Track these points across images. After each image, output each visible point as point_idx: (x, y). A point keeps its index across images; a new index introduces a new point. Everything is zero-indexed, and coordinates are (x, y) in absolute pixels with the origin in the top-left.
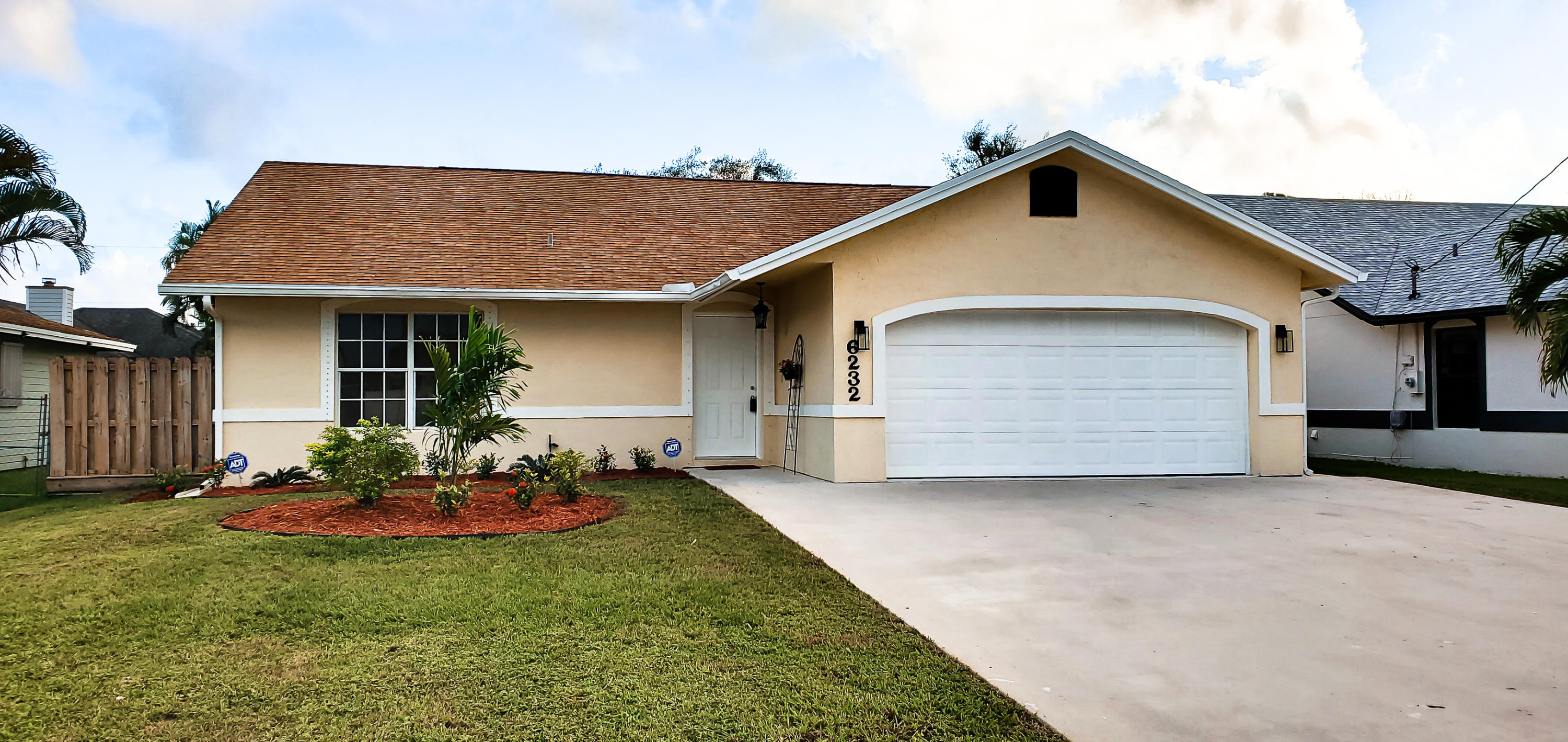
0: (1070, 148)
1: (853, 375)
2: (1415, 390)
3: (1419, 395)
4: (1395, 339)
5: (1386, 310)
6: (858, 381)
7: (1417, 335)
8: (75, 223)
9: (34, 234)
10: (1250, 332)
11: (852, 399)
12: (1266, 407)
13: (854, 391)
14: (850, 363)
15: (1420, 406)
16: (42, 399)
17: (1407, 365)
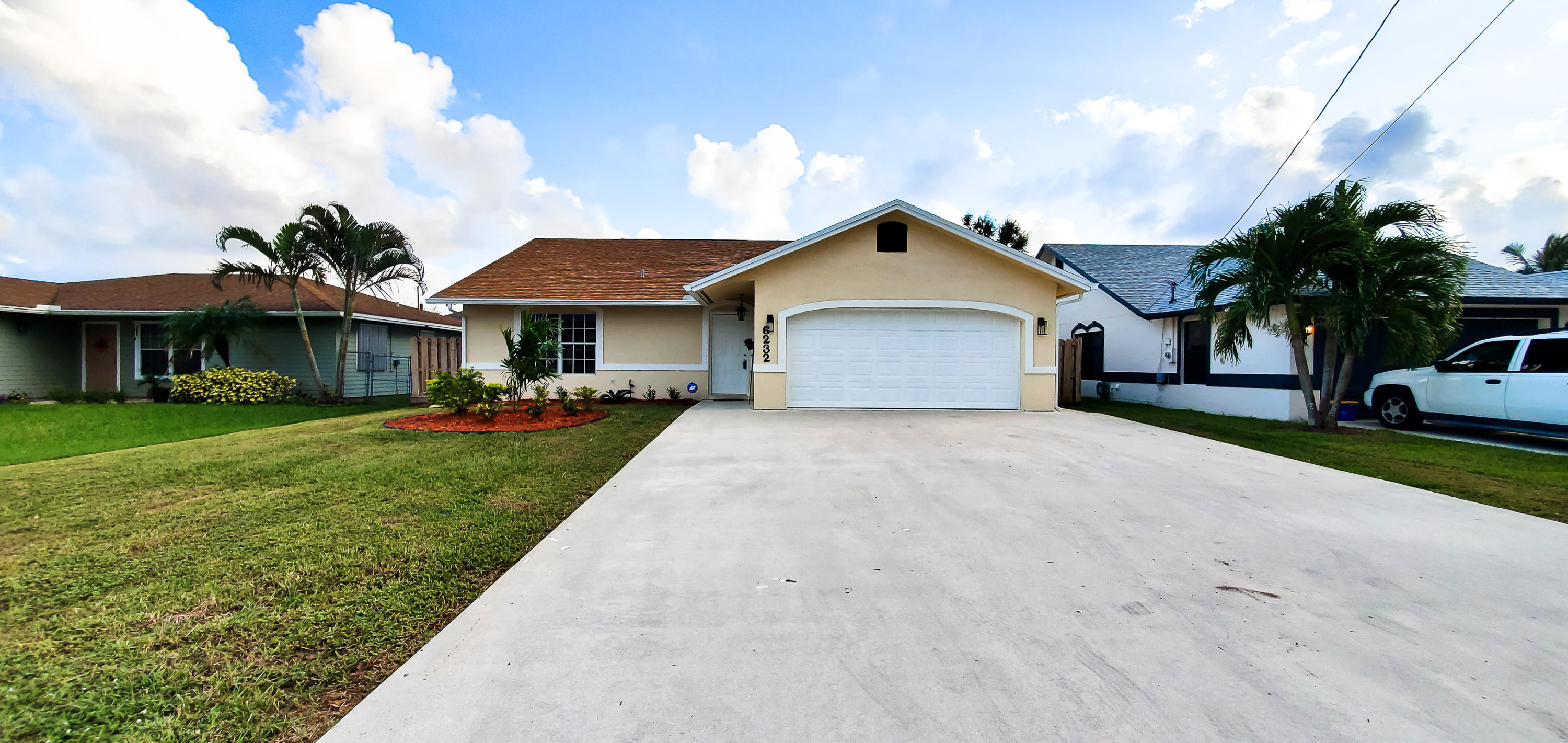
0: (897, 210)
1: (766, 346)
2: (1171, 360)
3: (1173, 363)
4: (1162, 329)
5: (1155, 310)
6: (769, 351)
7: (1174, 326)
8: (419, 270)
9: (399, 275)
10: (1022, 322)
11: (765, 361)
12: (1030, 368)
13: (766, 356)
14: (764, 340)
15: (1174, 370)
16: (408, 357)
17: (1167, 345)
